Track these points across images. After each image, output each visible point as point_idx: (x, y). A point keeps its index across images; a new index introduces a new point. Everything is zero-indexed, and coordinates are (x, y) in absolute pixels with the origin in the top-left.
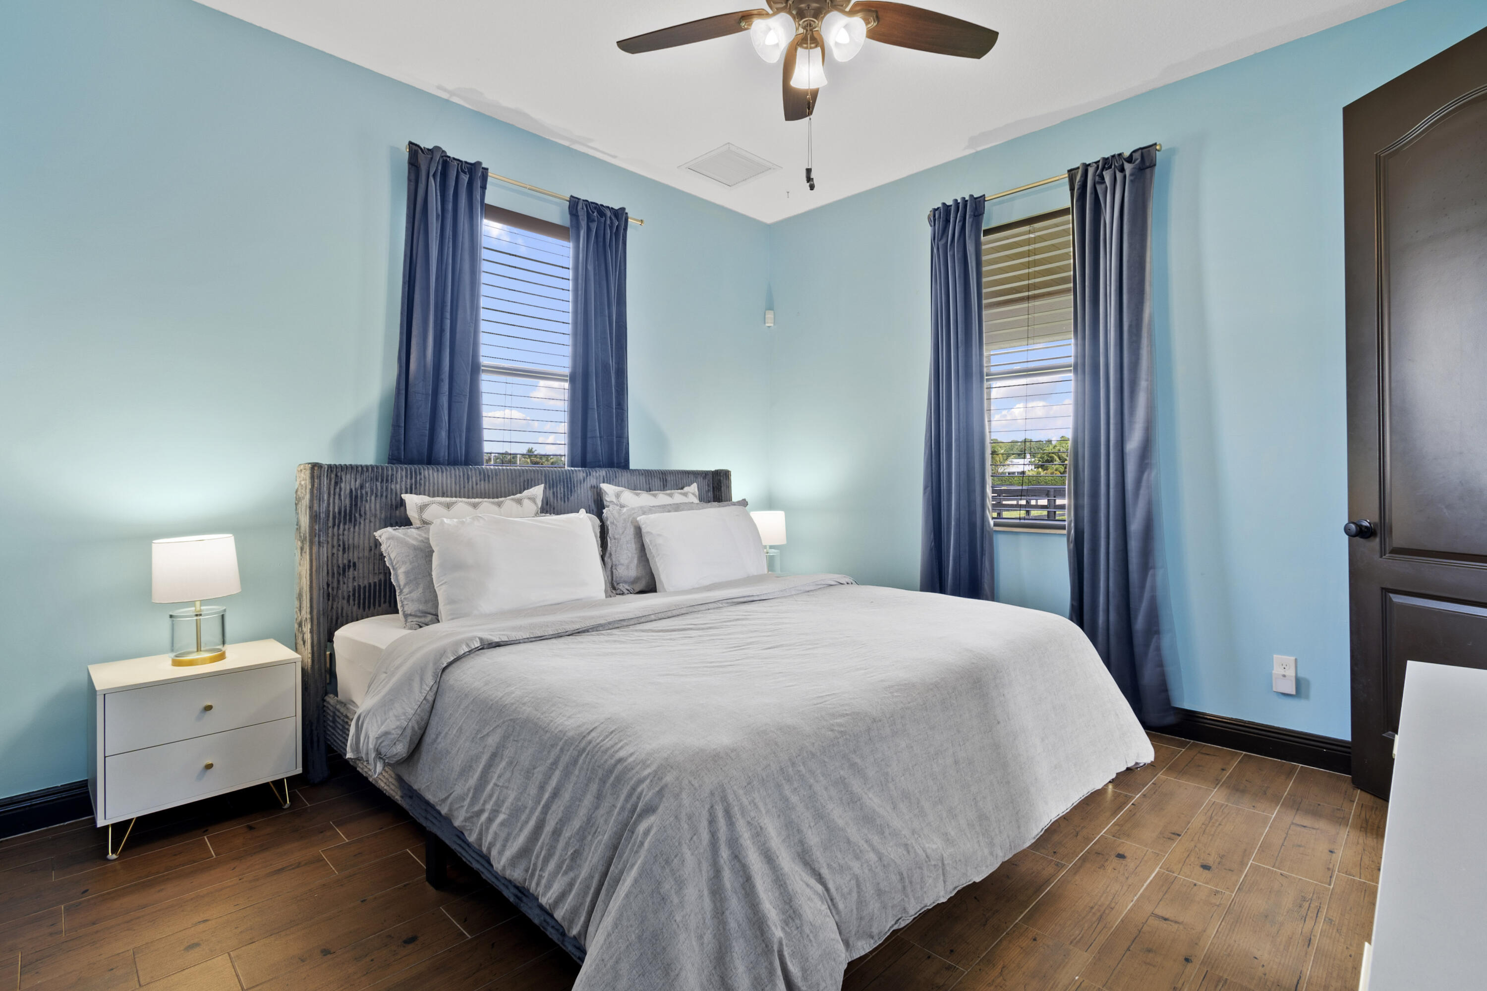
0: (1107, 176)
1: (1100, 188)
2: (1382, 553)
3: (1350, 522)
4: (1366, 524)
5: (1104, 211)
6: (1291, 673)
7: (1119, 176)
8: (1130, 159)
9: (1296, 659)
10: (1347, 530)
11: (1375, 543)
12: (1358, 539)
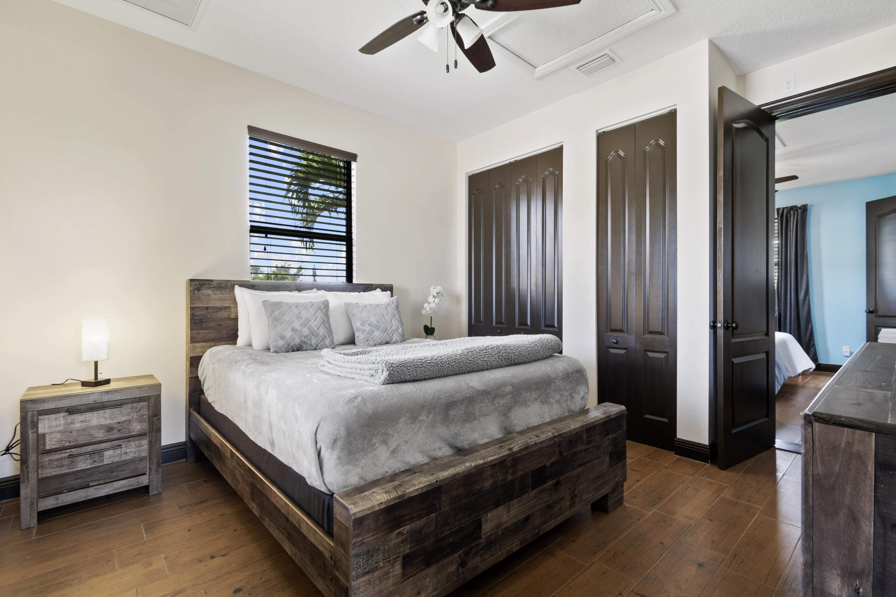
0: (792, 213)
1: (789, 215)
2: (876, 317)
3: (867, 309)
4: (871, 310)
5: (790, 222)
6: (848, 350)
7: (796, 213)
8: (800, 208)
9: (850, 347)
10: (866, 311)
11: (874, 314)
12: (869, 314)
